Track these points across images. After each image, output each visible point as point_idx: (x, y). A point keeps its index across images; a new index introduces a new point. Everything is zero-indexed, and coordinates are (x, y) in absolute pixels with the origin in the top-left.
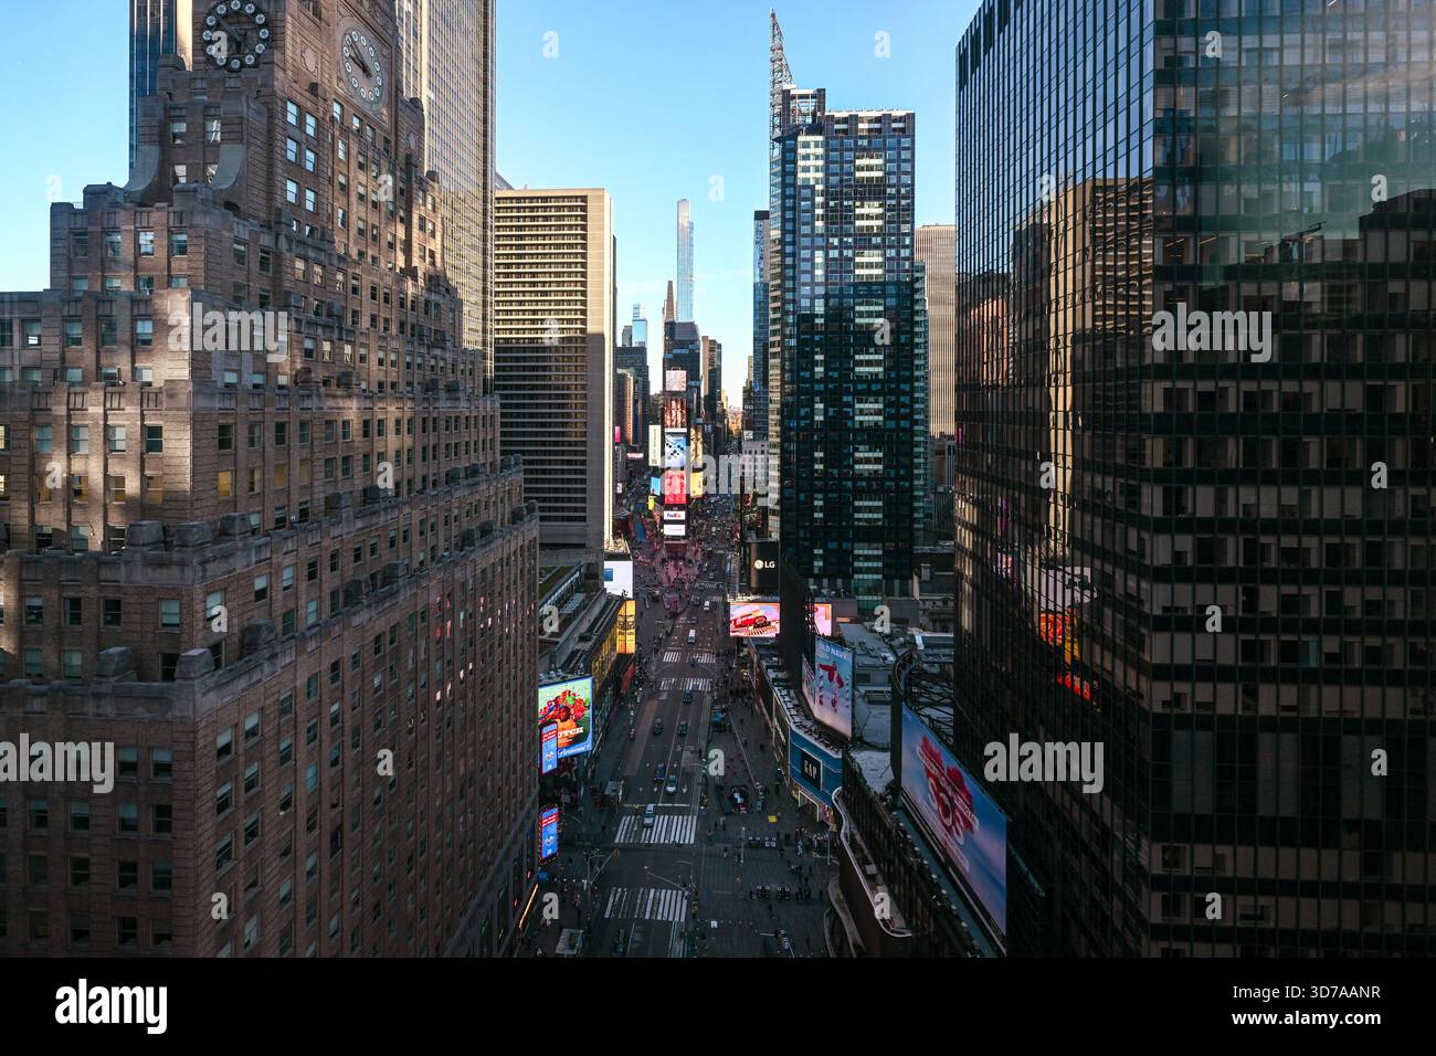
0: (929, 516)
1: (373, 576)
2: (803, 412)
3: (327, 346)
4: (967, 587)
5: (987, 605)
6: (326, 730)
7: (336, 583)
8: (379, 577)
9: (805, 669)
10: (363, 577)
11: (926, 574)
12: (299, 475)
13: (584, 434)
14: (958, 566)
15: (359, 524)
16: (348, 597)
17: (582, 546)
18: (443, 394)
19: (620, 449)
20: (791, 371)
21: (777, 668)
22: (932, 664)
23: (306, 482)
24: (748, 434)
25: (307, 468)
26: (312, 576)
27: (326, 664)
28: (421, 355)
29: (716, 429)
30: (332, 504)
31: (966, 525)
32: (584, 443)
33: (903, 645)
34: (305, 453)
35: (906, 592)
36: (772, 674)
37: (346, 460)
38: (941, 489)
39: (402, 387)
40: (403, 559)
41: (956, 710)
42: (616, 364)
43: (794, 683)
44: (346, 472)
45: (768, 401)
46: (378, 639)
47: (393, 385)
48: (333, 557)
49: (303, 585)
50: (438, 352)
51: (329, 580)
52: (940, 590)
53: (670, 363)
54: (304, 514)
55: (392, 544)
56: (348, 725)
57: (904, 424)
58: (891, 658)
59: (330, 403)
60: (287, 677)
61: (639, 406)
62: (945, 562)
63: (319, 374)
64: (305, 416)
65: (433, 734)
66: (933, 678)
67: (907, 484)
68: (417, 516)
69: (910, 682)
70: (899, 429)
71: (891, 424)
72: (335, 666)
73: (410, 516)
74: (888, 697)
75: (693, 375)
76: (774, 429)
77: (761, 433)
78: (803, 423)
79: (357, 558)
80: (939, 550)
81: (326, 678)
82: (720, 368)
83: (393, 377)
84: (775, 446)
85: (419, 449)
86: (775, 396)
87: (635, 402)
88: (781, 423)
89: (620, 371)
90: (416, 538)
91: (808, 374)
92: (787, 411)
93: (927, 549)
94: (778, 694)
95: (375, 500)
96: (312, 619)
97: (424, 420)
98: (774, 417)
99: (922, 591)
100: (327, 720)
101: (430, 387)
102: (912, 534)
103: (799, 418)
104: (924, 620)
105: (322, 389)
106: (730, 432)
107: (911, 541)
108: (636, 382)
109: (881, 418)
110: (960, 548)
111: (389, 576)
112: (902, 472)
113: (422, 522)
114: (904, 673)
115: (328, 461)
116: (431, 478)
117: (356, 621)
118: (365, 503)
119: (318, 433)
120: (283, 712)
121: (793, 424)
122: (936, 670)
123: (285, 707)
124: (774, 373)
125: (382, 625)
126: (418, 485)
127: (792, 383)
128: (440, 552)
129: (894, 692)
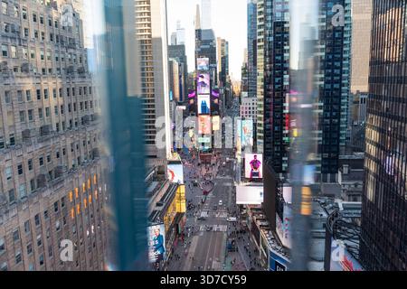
0: (348, 138)
1: (50, 172)
2: (277, 80)
3: (13, 49)
4: (371, 177)
5: (382, 186)
6: (36, 247)
7: (32, 176)
8: (53, 173)
9: (278, 220)
10: (46, 172)
11: (346, 170)
12: (8, 121)
13: (153, 96)
14: (366, 165)
15: (41, 145)
16: (39, 183)
17: (155, 157)
18: (76, 75)
19: (173, 103)
20: (270, 56)
21: (263, 220)
22: (348, 218)
23: (11, 124)
24: (245, 94)
25: (11, 117)
26: (20, 172)
27: (33, 216)
28: (63, 53)
29: (226, 91)
30: (26, 135)
31: (372, 143)
32: (153, 101)
33: (332, 208)
34: (10, 109)
35: (333, 180)
36: (259, 223)
37: (30, 111)
38: (355, 123)
39: (54, 71)
40: (64, 163)
41: (361, 241)
42: (170, 55)
43: (271, 227)
44: (31, 118)
45: (256, 74)
46: (56, 204)
47: (50, 70)
48: (30, 162)
49: (17, 177)
50: (72, 51)
51: (29, 175)
52: (354, 179)
53: (200, 54)
54: (12, 140)
55: (58, 156)
56: (46, 245)
57: (337, 86)
58: (325, 215)
59: (19, 81)
60: (15, 222)
61: (182, 78)
62: (359, 164)
63: (11, 65)
64: (7, 88)
65: (87, 250)
66: (349, 226)
67: (336, 121)
68: (69, 142)
69: (336, 226)
70: (332, 88)
71: (329, 86)
72: (37, 217)
73: (66, 141)
74: (324, 235)
75: (213, 60)
76: (260, 90)
77: (252, 93)
78: (277, 86)
79: (41, 163)
80: (354, 157)
81: (33, 222)
82: (227, 56)
83: (49, 66)
84: (260, 100)
85: (67, 106)
86: (261, 71)
87: (180, 77)
88: (265, 87)
89: (170, 59)
90: (69, 152)
91: (279, 58)
92: (267, 81)
93: (347, 157)
94: (263, 233)
95: (47, 133)
96: (23, 195)
97: (68, 89)
98: (260, 84)
99: (343, 180)
100: (36, 243)
101: (69, 71)
102: (338, 149)
103: (275, 84)
104: (343, 195)
105: (14, 73)
106: (233, 93)
107: (338, 152)
108: (180, 65)
109: (323, 83)
110: (369, 156)
111: (58, 172)
112: (334, 114)
113: (72, 145)
114: (333, 223)
115: (21, 112)
116: (74, 122)
117: (44, 195)
118: (41, 134)
119: (14, 97)
120: (15, 239)
121: (271, 87)
122: (349, 221)
123: (16, 235)
124: (260, 58)
125: (57, 197)
126: (68, 125)
127: (270, 63)
128: (83, 160)
129: (327, 232)
